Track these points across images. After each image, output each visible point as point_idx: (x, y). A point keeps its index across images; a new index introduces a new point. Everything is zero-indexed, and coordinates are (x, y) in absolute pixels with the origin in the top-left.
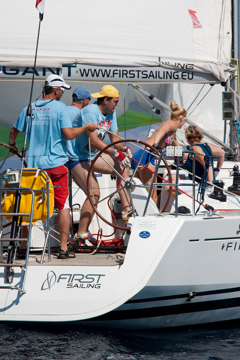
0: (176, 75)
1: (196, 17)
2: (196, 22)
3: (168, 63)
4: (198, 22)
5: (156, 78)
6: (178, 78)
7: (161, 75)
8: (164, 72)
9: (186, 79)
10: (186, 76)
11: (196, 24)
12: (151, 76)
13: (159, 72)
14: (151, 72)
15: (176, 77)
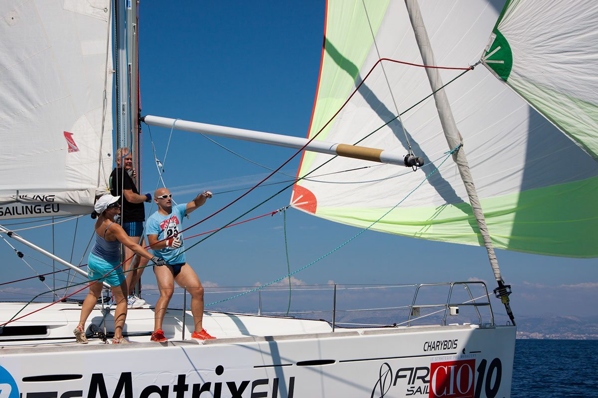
0: (38, 209)
1: (72, 140)
2: (72, 145)
3: (26, 196)
4: (75, 145)
5: (14, 214)
6: (40, 212)
7: (20, 211)
8: (23, 207)
9: (50, 212)
10: (50, 208)
11: (72, 148)
12: (8, 213)
13: (16, 207)
14: (8, 208)
15: (39, 211)
